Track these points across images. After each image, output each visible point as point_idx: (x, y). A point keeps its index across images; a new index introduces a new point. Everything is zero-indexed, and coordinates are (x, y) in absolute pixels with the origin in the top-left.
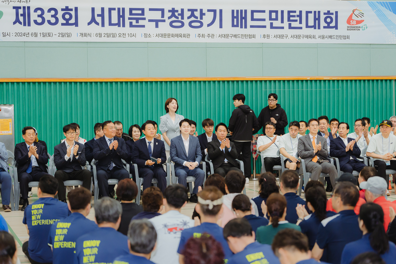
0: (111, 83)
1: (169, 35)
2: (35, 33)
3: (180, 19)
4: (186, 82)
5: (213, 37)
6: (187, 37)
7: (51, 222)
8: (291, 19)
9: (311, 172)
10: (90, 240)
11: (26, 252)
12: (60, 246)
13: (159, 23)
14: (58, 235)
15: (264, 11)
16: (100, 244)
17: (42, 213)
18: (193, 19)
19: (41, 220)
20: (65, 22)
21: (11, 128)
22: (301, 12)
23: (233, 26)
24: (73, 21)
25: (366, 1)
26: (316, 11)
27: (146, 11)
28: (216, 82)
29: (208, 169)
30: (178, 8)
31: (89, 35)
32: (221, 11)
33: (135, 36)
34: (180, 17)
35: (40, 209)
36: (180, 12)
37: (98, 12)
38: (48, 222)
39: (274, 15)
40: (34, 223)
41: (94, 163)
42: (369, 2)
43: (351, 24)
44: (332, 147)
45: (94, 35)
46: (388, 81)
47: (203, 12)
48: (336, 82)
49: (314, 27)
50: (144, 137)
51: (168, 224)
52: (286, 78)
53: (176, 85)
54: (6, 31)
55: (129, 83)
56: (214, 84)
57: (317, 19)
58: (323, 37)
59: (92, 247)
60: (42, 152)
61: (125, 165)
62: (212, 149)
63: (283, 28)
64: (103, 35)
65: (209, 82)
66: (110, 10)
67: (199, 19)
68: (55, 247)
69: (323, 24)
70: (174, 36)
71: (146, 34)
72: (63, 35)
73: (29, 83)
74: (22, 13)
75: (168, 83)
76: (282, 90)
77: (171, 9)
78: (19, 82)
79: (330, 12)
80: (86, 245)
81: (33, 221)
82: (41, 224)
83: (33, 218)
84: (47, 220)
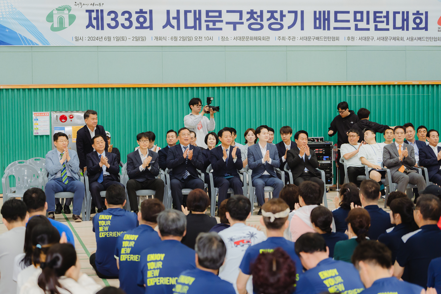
0: (187, 88)
1: (247, 38)
2: (108, 37)
3: (259, 21)
4: (265, 87)
5: (294, 40)
6: (266, 40)
7: (119, 234)
8: (377, 20)
9: (397, 183)
10: (155, 253)
11: (93, 264)
12: (127, 259)
13: (237, 25)
14: (124, 247)
15: (348, 12)
16: (164, 258)
17: (110, 225)
18: (272, 21)
19: (108, 232)
20: (139, 25)
22: (388, 13)
23: (315, 27)
24: (147, 24)
26: (404, 12)
27: (224, 13)
28: (297, 88)
30: (257, 10)
31: (164, 39)
32: (302, 12)
33: (212, 39)
34: (259, 19)
35: (107, 220)
36: (259, 14)
37: (173, 14)
38: (116, 234)
39: (359, 16)
40: (102, 235)
41: (167, 172)
45: (169, 39)
47: (284, 14)
48: (425, 87)
49: (402, 28)
50: (219, 145)
52: (372, 83)
53: (254, 90)
54: (79, 35)
55: (205, 89)
56: (295, 89)
57: (405, 20)
58: (412, 39)
59: (156, 261)
61: (200, 175)
62: (291, 158)
63: (368, 29)
64: (178, 39)
65: (290, 87)
66: (186, 12)
67: (279, 21)
68: (121, 260)
69: (412, 25)
70: (253, 39)
71: (223, 38)
72: (137, 39)
73: (102, 89)
74: (96, 17)
75: (247, 88)
76: (367, 95)
77: (250, 11)
78: (92, 88)
79: (420, 12)
80: (150, 259)
81: (100, 233)
82: (108, 236)
83: (101, 229)
84: (115, 232)
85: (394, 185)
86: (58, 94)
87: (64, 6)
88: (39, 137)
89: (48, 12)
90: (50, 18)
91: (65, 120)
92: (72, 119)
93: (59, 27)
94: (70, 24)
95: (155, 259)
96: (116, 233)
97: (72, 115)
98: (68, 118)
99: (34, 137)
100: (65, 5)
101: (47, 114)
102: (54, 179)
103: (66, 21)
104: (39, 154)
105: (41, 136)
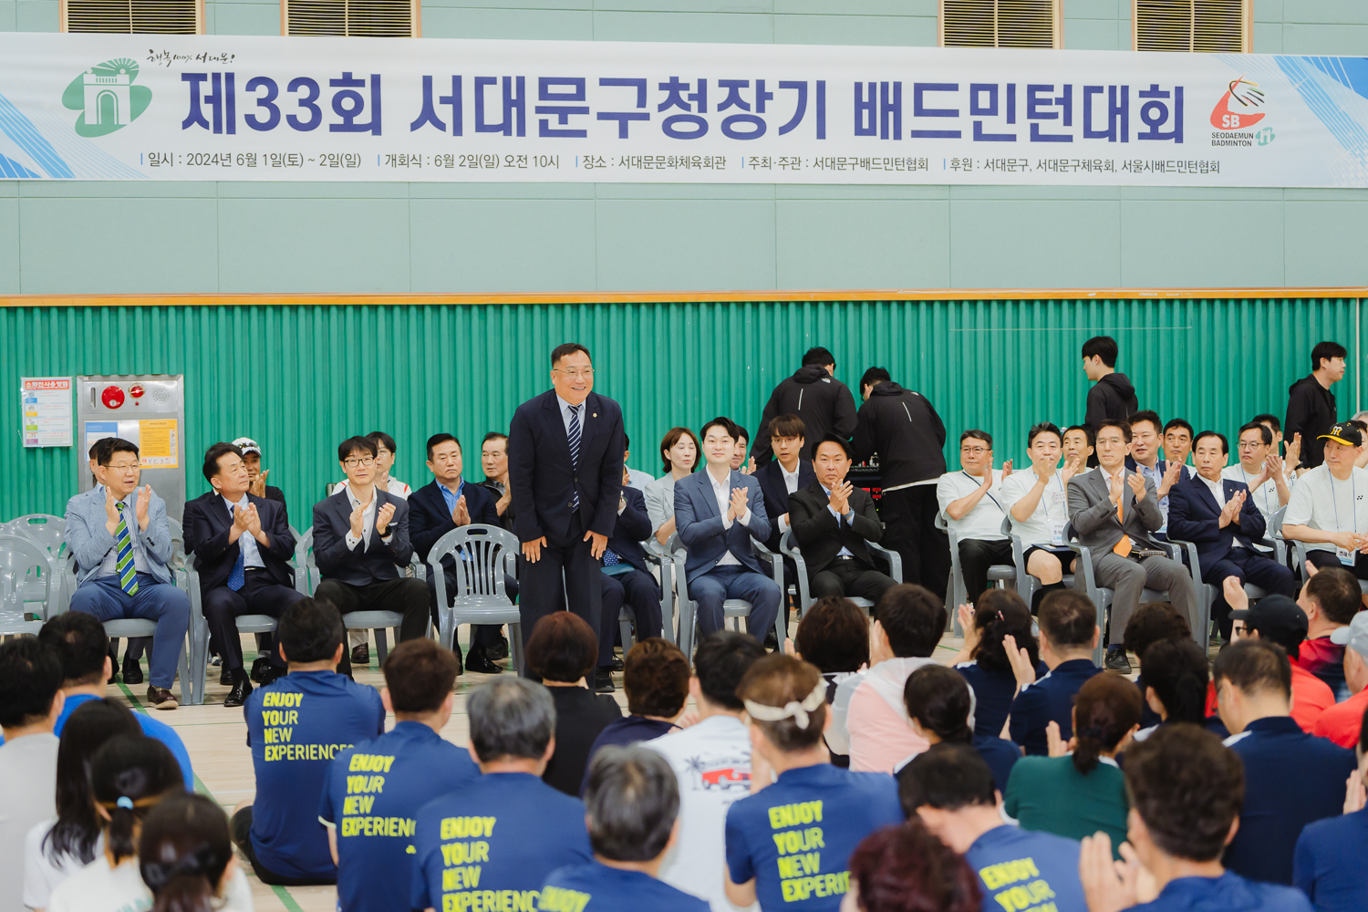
0: (483, 308)
1: (660, 161)
2: (249, 156)
3: (694, 111)
4: (711, 305)
5: (796, 166)
6: (715, 166)
7: (326, 752)
8: (1037, 111)
9: (1111, 587)
10: (464, 815)
11: (242, 842)
12: (362, 831)
13: (631, 123)
14: (353, 794)
15: (954, 87)
16: (495, 829)
17: (296, 722)
18: (734, 110)
19: (292, 746)
20: (340, 120)
21: (176, 447)
22: (1068, 89)
23: (859, 131)
24: (365, 117)
25: (1270, 56)
26: (1115, 87)
27: (592, 88)
28: (807, 307)
29: (791, 576)
30: (690, 77)
31: (414, 161)
32: (821, 86)
33: (556, 163)
34: (694, 105)
35: (290, 709)
36: (694, 89)
37: (442, 88)
38: (315, 752)
39: (984, 99)
40: (273, 755)
42: (1278, 57)
43: (1224, 125)
44: (1176, 510)
45: (428, 161)
46: (1340, 304)
47: (767, 90)
48: (1177, 305)
49: (1110, 134)
51: (703, 759)
52: (1023, 294)
53: (681, 314)
54: (161, 149)
55: (537, 310)
56: (800, 312)
57: (1118, 110)
58: (1137, 167)
59: (469, 840)
60: (276, 523)
62: (802, 515)
63: (1012, 138)
64: (457, 161)
65: (785, 304)
66: (480, 83)
67: (753, 111)
68: (345, 834)
69: (1137, 125)
70: (678, 164)
71: (590, 159)
72: (334, 161)
73: (230, 308)
74: (211, 94)
75: (659, 309)
76: (1009, 329)
77: (668, 81)
78: (200, 307)
79: (1160, 89)
80: (449, 832)
81: (267, 748)
82: (292, 758)
83: (269, 736)
84: (312, 746)
85: (1102, 593)
86: (98, 324)
87: (116, 60)
88: (40, 454)
89: (69, 79)
90: (73, 96)
91: (117, 401)
92: (139, 400)
93: (100, 123)
94: (135, 114)
95: (465, 835)
96: (314, 749)
97: (139, 388)
98: (127, 396)
99: (24, 453)
100: (120, 60)
101: (65, 384)
102: (96, 580)
103: (124, 106)
104: (41, 503)
105: (45, 449)
